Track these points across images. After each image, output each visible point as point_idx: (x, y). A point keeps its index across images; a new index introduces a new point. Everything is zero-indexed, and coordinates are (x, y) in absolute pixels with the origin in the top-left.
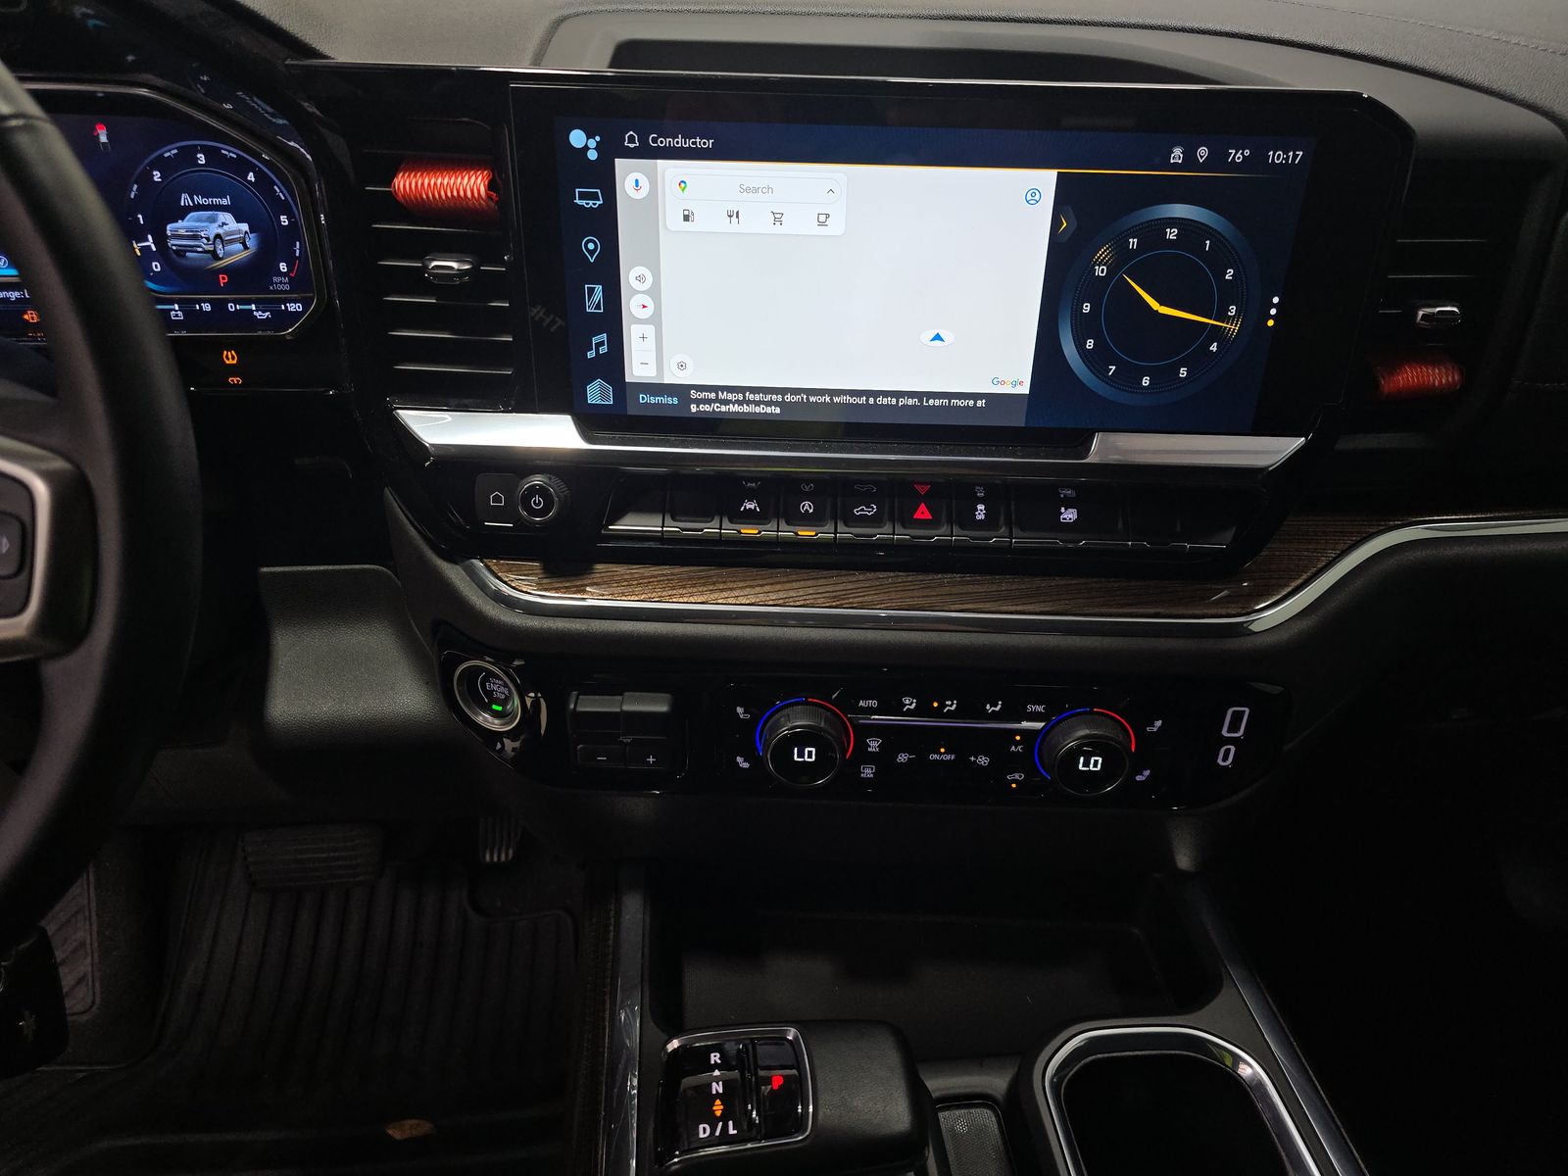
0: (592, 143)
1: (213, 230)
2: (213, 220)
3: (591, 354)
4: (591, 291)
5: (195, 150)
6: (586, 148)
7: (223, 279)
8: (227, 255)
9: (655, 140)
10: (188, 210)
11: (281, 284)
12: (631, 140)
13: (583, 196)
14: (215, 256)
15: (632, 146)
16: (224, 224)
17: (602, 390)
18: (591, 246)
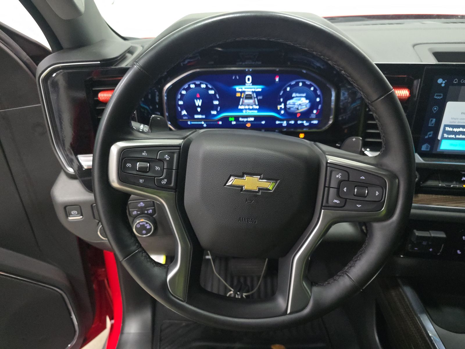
0: (444, 82)
1: (299, 102)
2: (300, 100)
3: (426, 137)
4: (432, 120)
5: (299, 82)
6: (442, 83)
7: (298, 115)
8: (301, 109)
9: (463, 81)
10: (294, 97)
11: (313, 116)
12: (456, 81)
13: (437, 96)
14: (298, 109)
15: (455, 83)
16: (302, 101)
17: (427, 146)
18: (435, 109)
